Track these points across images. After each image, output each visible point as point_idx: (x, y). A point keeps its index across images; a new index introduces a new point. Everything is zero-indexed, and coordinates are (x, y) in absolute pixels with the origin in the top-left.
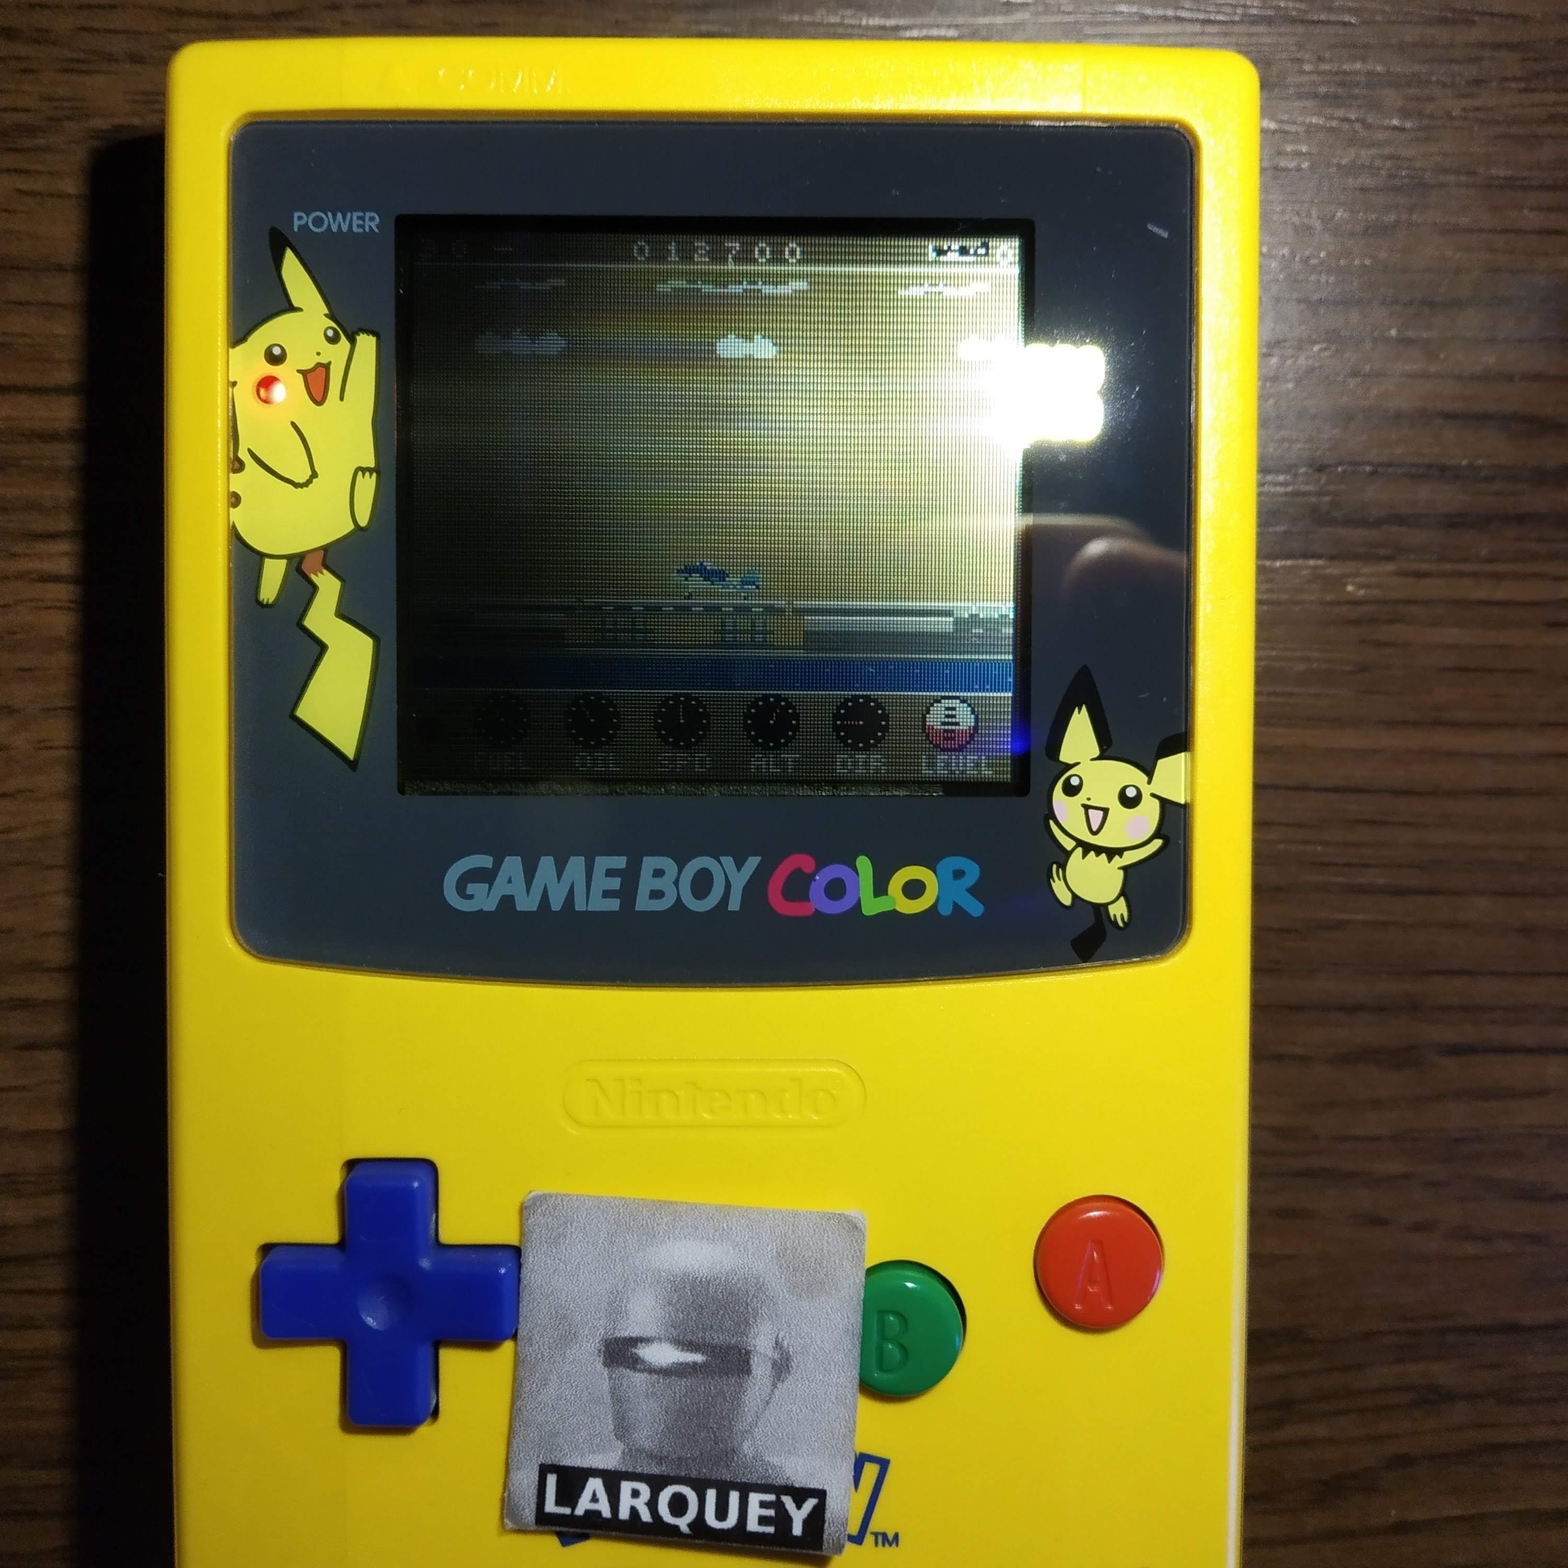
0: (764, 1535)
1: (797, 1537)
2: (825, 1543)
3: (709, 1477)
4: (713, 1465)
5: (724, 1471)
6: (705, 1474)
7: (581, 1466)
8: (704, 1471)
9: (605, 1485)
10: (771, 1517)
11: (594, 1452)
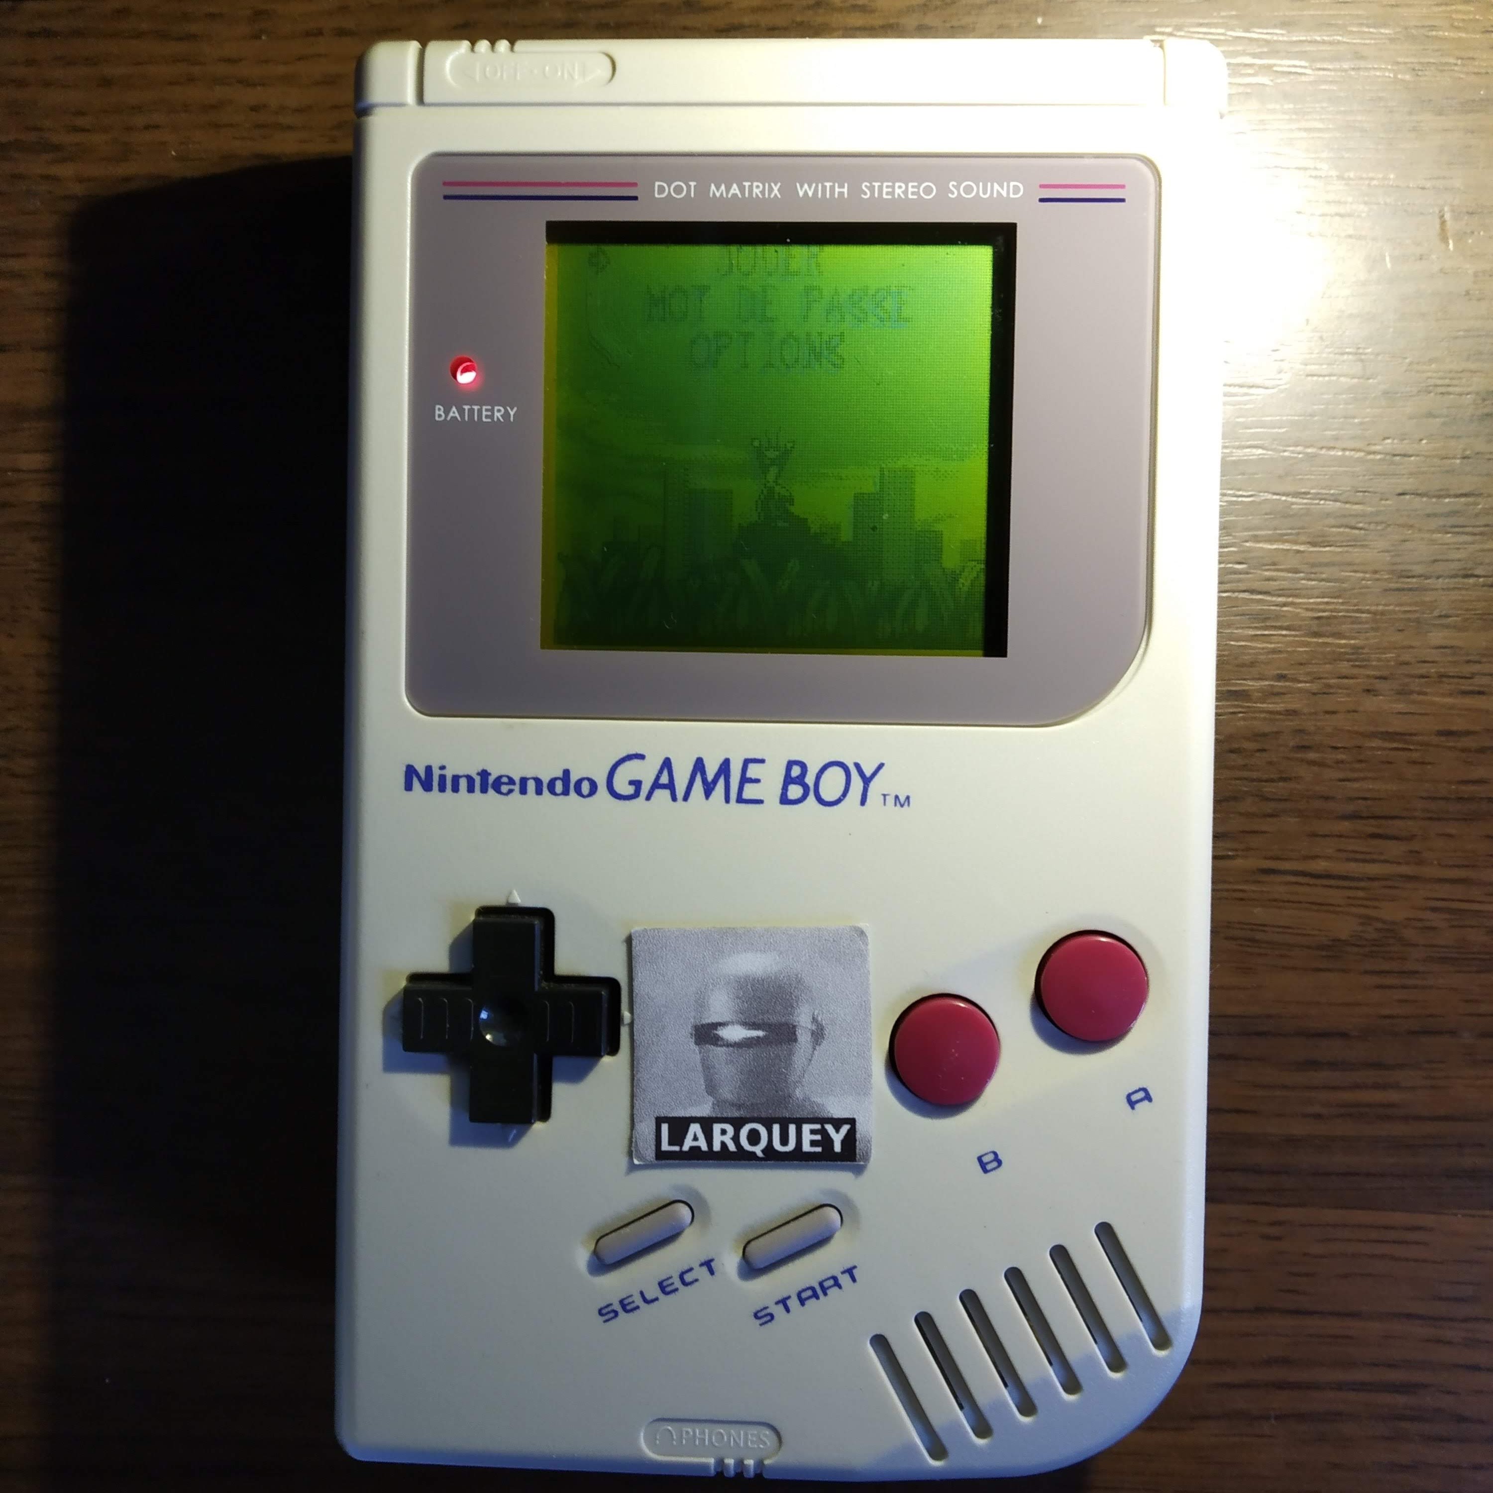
0: (815, 1153)
1: (838, 1153)
2: (858, 1156)
3: (773, 1116)
4: (776, 1107)
5: (784, 1111)
6: (771, 1114)
7: (684, 1116)
8: (770, 1112)
9: (702, 1127)
10: (818, 1141)
11: (693, 1105)
